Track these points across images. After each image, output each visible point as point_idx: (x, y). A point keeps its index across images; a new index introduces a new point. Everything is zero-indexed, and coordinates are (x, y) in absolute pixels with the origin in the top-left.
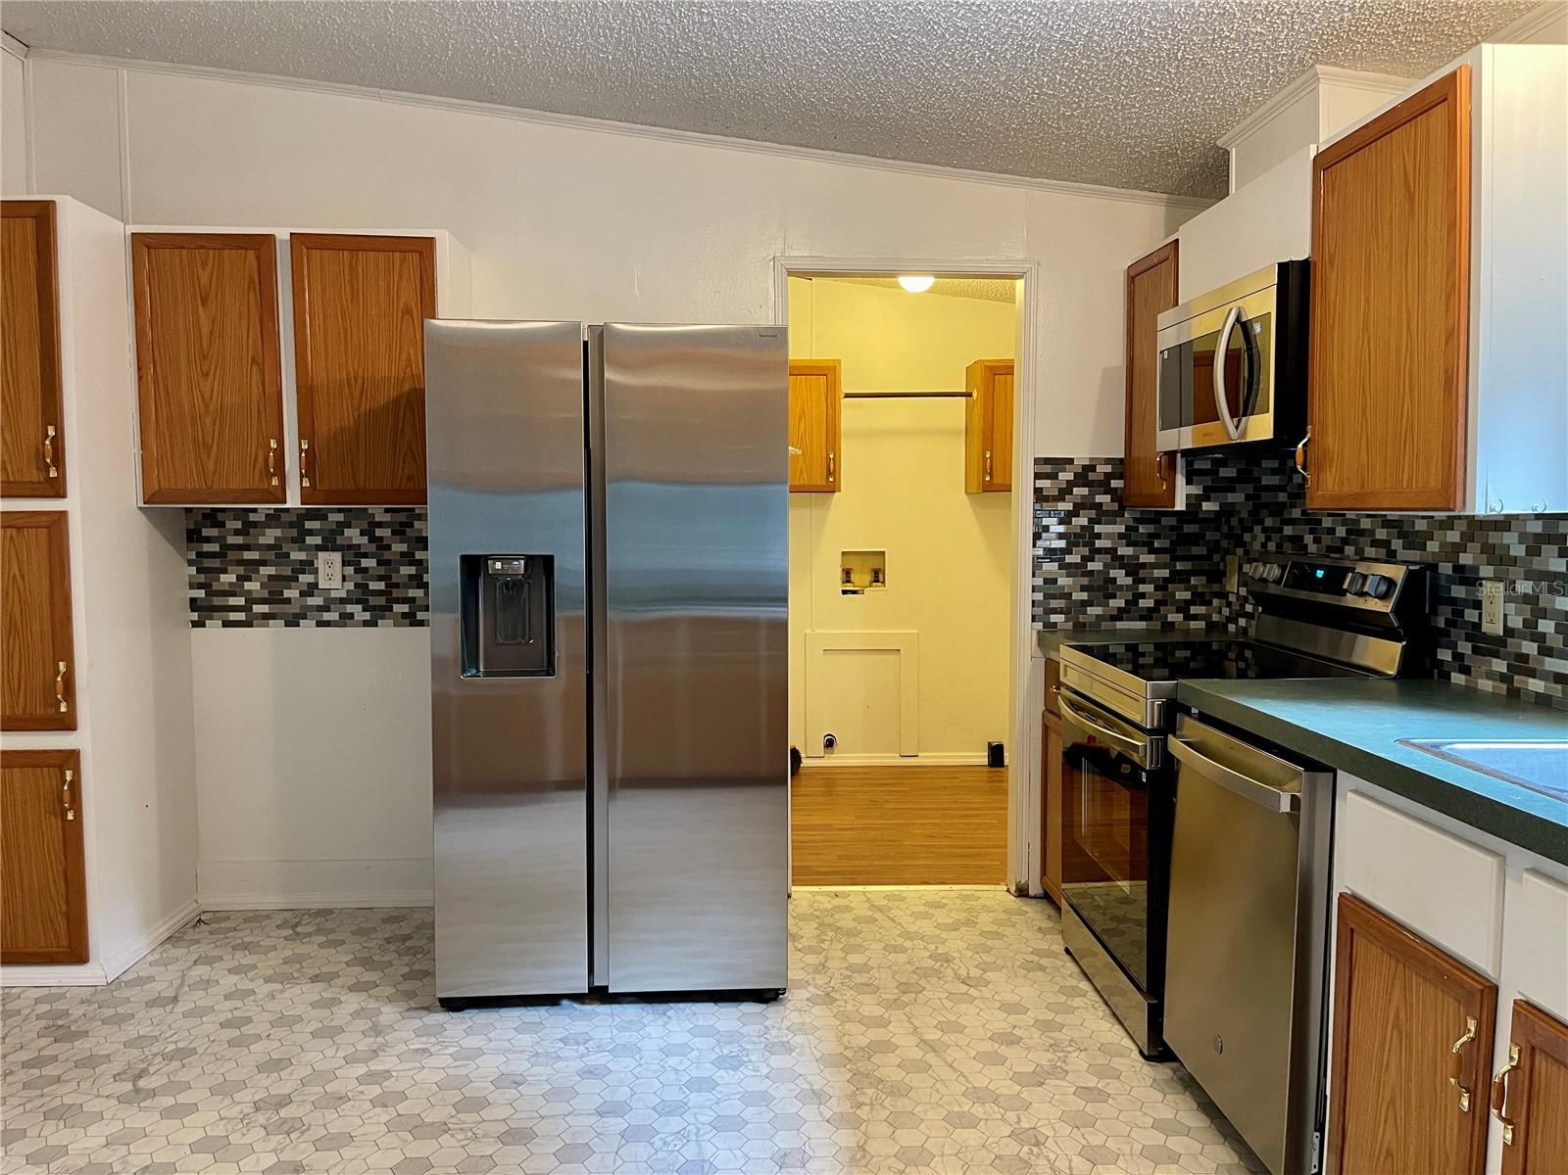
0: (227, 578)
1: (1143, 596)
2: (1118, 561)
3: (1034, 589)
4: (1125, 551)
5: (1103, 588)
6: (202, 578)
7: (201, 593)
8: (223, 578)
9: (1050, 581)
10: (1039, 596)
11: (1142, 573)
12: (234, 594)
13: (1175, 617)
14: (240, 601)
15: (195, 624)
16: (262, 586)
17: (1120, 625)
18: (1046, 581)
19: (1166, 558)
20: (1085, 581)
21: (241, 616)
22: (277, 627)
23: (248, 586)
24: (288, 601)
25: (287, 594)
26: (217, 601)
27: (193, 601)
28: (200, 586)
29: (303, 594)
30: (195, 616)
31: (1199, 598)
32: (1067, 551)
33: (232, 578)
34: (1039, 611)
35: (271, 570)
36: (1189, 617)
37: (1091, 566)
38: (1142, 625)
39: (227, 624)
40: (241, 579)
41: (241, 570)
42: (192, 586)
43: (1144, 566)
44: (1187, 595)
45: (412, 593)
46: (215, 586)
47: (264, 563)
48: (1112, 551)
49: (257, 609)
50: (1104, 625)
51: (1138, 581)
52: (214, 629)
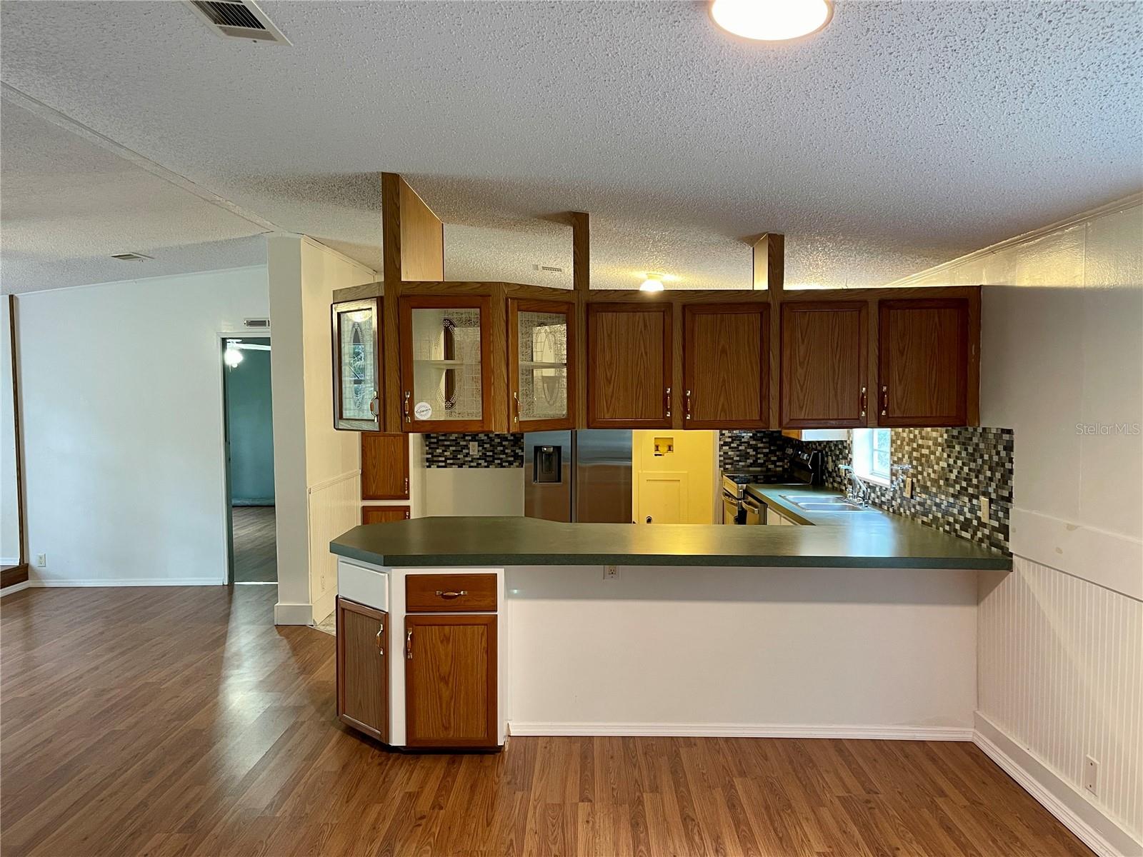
0: (439, 451)
1: (759, 458)
2: (750, 446)
3: (720, 456)
4: (753, 442)
5: (745, 456)
6: (430, 451)
7: (430, 456)
8: (438, 451)
9: (726, 453)
10: (722, 458)
11: (759, 451)
12: (441, 456)
13: (771, 466)
14: (443, 459)
15: (428, 467)
16: (451, 454)
17: (751, 469)
18: (724, 453)
19: (767, 445)
20: (738, 453)
21: (443, 464)
22: (455, 468)
23: (446, 453)
24: (459, 459)
25: (459, 456)
26: (435, 459)
27: (427, 459)
28: (430, 454)
29: (464, 456)
30: (428, 464)
31: (779, 460)
32: (732, 442)
33: (441, 451)
34: (722, 464)
35: (454, 448)
36: (776, 466)
37: (740, 448)
38: (759, 469)
39: (438, 467)
40: (444, 451)
41: (443, 448)
42: (427, 454)
43: (760, 448)
44: (775, 458)
45: (501, 456)
46: (435, 454)
47: (451, 446)
48: (748, 443)
49: (448, 461)
50: (746, 469)
51: (757, 453)
52: (434, 468)
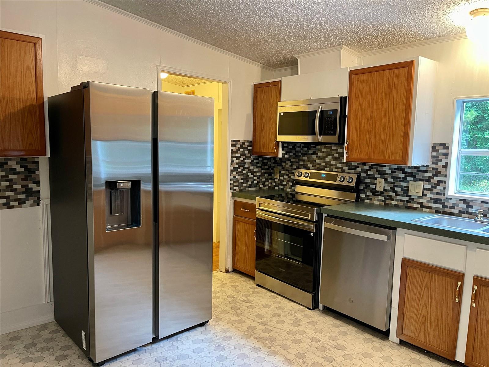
1: (255, 180)
2: (250, 171)
4: (251, 168)
5: (246, 179)
9: (234, 177)
10: (232, 182)
13: (262, 186)
17: (250, 189)
19: (260, 169)
20: (242, 177)
31: (267, 180)
32: (238, 168)
34: (232, 186)
36: (265, 186)
37: (244, 172)
38: (254, 189)
43: (255, 172)
44: (264, 179)
48: (248, 168)
